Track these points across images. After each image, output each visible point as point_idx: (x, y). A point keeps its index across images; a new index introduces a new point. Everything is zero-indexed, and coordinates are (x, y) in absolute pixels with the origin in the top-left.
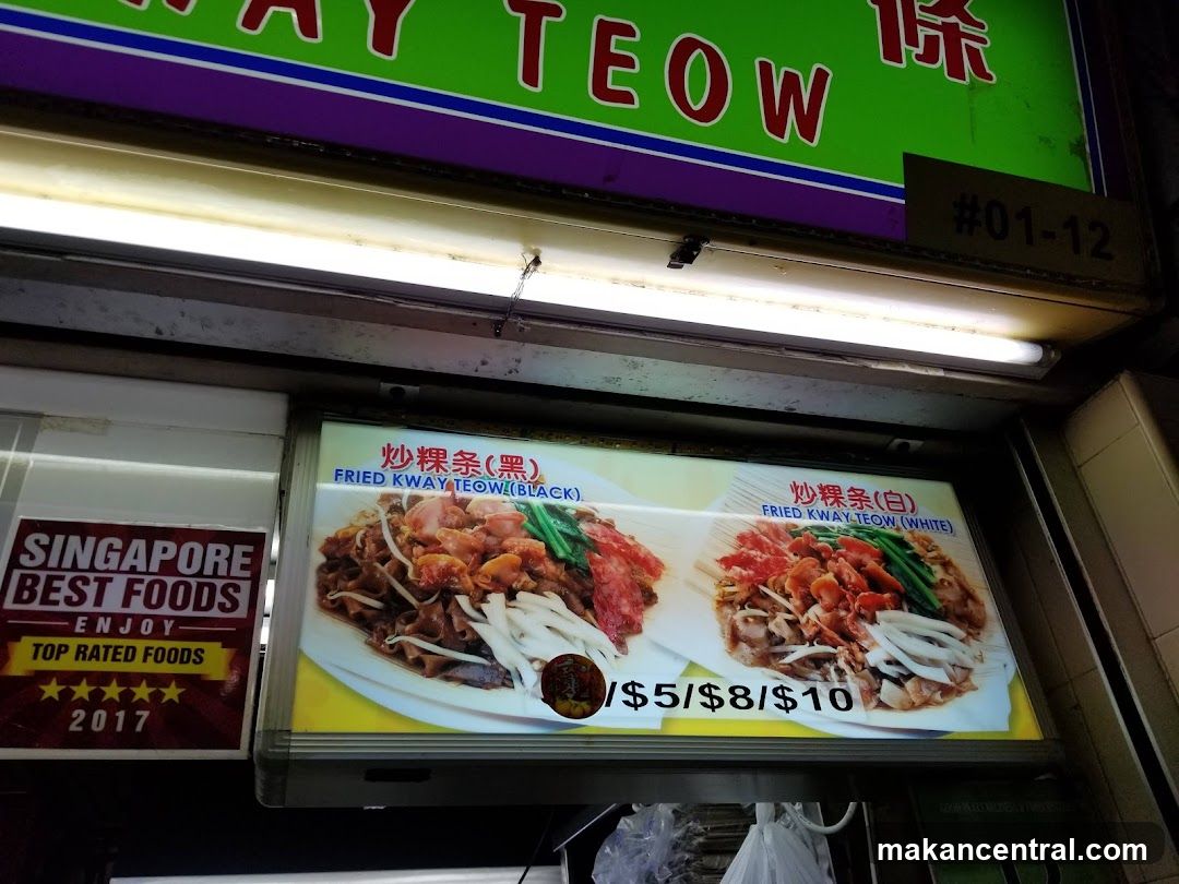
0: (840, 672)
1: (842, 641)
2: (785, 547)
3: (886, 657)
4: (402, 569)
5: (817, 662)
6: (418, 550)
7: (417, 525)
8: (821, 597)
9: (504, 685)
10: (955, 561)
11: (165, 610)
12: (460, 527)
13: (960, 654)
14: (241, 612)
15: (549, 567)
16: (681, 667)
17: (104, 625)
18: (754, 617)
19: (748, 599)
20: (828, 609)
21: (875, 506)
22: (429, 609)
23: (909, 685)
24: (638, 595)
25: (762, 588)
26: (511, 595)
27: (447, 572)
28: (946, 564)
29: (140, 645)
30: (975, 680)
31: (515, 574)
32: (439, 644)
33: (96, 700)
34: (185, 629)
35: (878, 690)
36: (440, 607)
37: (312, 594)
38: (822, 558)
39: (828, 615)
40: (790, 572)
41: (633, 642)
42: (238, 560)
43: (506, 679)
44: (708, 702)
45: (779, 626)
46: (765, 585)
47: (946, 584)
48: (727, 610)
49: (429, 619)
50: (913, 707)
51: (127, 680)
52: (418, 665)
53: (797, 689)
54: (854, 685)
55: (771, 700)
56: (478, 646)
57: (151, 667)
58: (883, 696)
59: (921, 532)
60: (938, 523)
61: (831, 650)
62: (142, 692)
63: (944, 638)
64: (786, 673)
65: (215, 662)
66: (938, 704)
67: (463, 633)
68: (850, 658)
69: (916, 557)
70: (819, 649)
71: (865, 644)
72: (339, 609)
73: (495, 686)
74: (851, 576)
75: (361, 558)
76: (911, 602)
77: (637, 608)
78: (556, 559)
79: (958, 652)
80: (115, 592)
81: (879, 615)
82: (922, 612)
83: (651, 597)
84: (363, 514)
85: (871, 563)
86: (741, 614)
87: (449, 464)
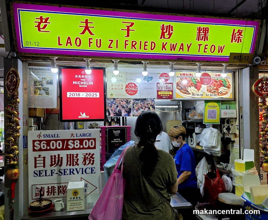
0: (216, 93)
1: (217, 90)
3: (220, 91)
4: (182, 85)
5: (214, 92)
11: (167, 89)
14: (172, 89)
15: (193, 84)
16: (203, 92)
17: (164, 91)
19: (209, 86)
20: (216, 87)
23: (222, 94)
25: (211, 85)
26: (190, 87)
27: (185, 85)
28: (228, 82)
29: (166, 92)
30: (228, 93)
31: (191, 85)
32: (185, 91)
33: (164, 96)
34: (169, 91)
37: (176, 87)
40: (213, 84)
41: (199, 91)
42: (171, 85)
43: (190, 94)
45: (212, 89)
47: (228, 84)
48: (207, 88)
49: (184, 89)
50: (222, 95)
51: (166, 94)
52: (184, 93)
56: (188, 91)
57: (167, 94)
58: (219, 95)
59: (227, 79)
60: (229, 78)
62: (167, 95)
63: (226, 89)
64: (211, 93)
65: (171, 93)
66: (224, 95)
69: (226, 82)
70: (215, 91)
72: (178, 89)
74: (219, 84)
75: (179, 84)
76: (224, 86)
77: (200, 88)
78: (194, 84)
79: (227, 90)
80: (164, 88)
81: (221, 87)
82: (225, 87)
83: (201, 87)
84: (179, 80)
85: (221, 82)
86: (209, 88)
87: (185, 75)
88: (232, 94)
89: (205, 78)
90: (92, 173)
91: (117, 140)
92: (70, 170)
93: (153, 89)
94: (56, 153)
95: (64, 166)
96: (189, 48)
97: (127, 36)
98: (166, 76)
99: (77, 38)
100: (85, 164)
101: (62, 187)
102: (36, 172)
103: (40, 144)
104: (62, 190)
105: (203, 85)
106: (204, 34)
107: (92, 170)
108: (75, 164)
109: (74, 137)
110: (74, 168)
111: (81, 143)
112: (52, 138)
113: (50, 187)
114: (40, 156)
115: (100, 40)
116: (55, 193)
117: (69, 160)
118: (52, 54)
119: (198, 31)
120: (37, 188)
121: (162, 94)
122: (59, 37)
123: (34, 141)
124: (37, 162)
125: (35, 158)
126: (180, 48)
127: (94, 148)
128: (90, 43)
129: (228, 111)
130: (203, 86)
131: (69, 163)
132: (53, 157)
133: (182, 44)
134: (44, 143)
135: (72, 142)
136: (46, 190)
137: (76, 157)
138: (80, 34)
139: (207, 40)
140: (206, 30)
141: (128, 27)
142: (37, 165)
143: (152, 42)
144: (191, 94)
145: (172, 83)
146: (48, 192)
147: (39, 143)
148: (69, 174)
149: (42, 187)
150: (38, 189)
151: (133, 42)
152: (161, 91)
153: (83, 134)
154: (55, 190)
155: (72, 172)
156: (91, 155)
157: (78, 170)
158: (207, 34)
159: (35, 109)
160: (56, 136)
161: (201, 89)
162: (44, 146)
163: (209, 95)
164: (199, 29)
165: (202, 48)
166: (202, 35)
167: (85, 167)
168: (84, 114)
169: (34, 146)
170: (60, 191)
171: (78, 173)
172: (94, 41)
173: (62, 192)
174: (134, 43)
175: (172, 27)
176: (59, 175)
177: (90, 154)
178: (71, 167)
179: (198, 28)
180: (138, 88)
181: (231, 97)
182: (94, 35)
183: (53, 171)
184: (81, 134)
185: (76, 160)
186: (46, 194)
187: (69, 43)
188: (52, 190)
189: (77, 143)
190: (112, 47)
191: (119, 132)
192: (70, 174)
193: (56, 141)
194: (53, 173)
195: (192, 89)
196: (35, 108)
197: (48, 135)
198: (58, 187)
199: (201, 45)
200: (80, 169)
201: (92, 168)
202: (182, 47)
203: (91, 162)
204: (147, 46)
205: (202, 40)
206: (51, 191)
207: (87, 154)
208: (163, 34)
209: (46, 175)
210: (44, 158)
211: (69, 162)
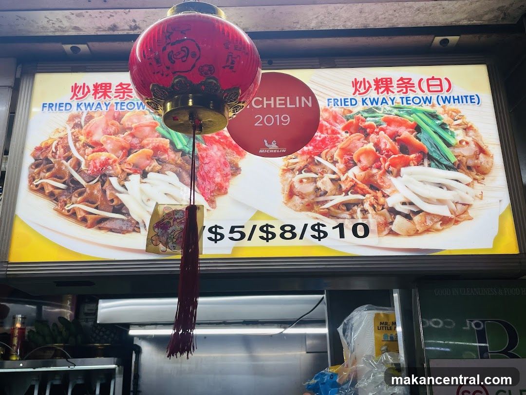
0: (364, 212)
1: (370, 191)
2: (339, 127)
3: (403, 200)
4: (78, 164)
5: (349, 206)
6: (90, 150)
7: (89, 134)
8: (359, 161)
9: (134, 231)
10: (475, 126)
12: (115, 134)
13: (463, 194)
15: (171, 155)
16: (251, 214)
18: (308, 178)
19: (306, 166)
20: (364, 169)
21: (418, 90)
22: (92, 188)
23: (417, 219)
24: (228, 170)
25: (317, 158)
26: (144, 175)
27: (105, 164)
28: (467, 129)
30: (471, 212)
31: (148, 162)
32: (97, 208)
35: (392, 223)
36: (99, 185)
37: (26, 182)
38: (366, 132)
39: (363, 173)
40: (340, 145)
41: (220, 200)
43: (135, 227)
44: (265, 235)
45: (325, 183)
46: (320, 156)
47: (464, 143)
48: (289, 175)
49: (92, 194)
50: (417, 233)
52: (84, 220)
53: (329, 224)
54: (372, 221)
55: (309, 232)
56: (120, 208)
58: (394, 227)
59: (452, 106)
60: (468, 98)
61: (361, 197)
63: (453, 184)
64: (324, 214)
66: (438, 230)
67: (112, 201)
68: (373, 202)
69: (443, 126)
70: (351, 197)
71: (387, 192)
73: (128, 232)
74: (386, 142)
75: (55, 158)
76: (431, 158)
77: (226, 177)
78: (176, 150)
81: (403, 170)
82: (440, 165)
83: (236, 170)
84: (58, 131)
85: (405, 133)
86: (298, 177)
87: (113, 93)
105: (249, 156)
130: (249, 162)
161: (235, 185)
181: (509, 247)
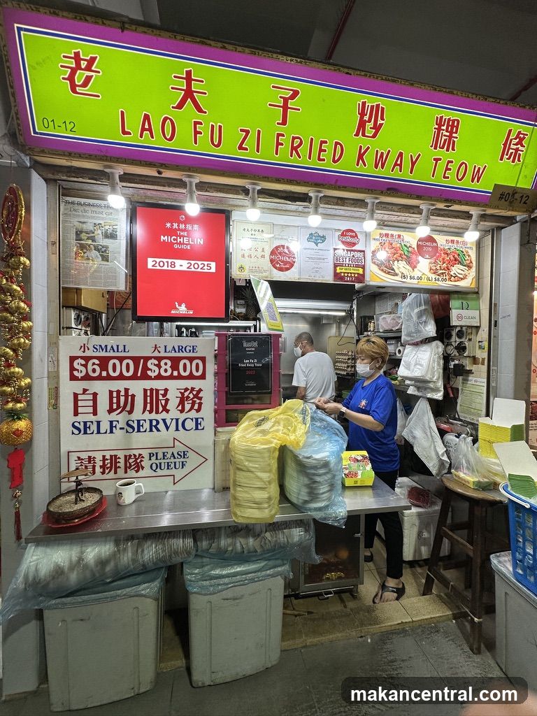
0: (446, 275)
1: (447, 270)
2: (442, 252)
3: (454, 273)
5: (442, 273)
8: (446, 262)
10: (471, 255)
11: (354, 263)
14: (363, 264)
15: (404, 256)
17: (347, 265)
19: (434, 262)
23: (456, 277)
26: (398, 261)
28: (469, 256)
29: (352, 268)
30: (467, 277)
31: (399, 257)
32: (388, 269)
33: (348, 276)
34: (357, 266)
35: (451, 278)
37: (371, 260)
38: (448, 254)
39: (446, 265)
40: (442, 257)
41: (415, 269)
42: (362, 255)
43: (397, 275)
45: (438, 267)
46: (437, 260)
47: (468, 260)
50: (456, 281)
51: (351, 273)
52: (385, 272)
54: (447, 277)
56: (393, 270)
57: (353, 271)
62: (353, 275)
63: (464, 270)
64: (438, 275)
65: (361, 271)
66: (460, 281)
68: (448, 273)
69: (464, 255)
70: (444, 271)
71: (451, 270)
72: (374, 263)
73: (395, 276)
74: (452, 258)
76: (461, 263)
77: (416, 264)
79: (466, 272)
80: (347, 260)
81: (455, 265)
82: (462, 265)
83: (419, 262)
84: (377, 247)
85: (456, 256)
86: (432, 265)
87: (389, 237)
88: (474, 280)
89: (426, 246)
90: (197, 428)
91: (250, 363)
92: (151, 421)
93: (326, 260)
94: (120, 385)
95: (138, 414)
96: (413, 164)
97: (281, 122)
98: (352, 237)
99: (166, 119)
100: (182, 411)
101: (133, 457)
102: (76, 424)
103: (85, 366)
104: (132, 464)
105: (422, 258)
106: (448, 134)
107: (197, 424)
108: (161, 409)
109: (159, 352)
110: (159, 417)
111: (175, 366)
112: (112, 354)
113: (108, 457)
114: (85, 391)
115: (220, 127)
116: (118, 469)
117: (149, 401)
118: (107, 157)
119: (437, 127)
120: (79, 458)
121: (343, 271)
122: (122, 113)
123: (72, 359)
124: (80, 403)
125: (76, 395)
126: (396, 164)
127: (203, 377)
128: (196, 133)
129: (465, 313)
130: (422, 260)
131: (148, 408)
132: (115, 395)
133: (401, 155)
134: (94, 364)
135: (156, 362)
136: (99, 463)
137: (164, 395)
138: (173, 107)
139: (453, 149)
140: (453, 126)
141: (286, 100)
142: (80, 410)
143: (337, 143)
144: (400, 275)
145: (364, 251)
146: (103, 467)
147: (83, 362)
148: (148, 430)
149: (90, 457)
150: (82, 459)
151: (294, 138)
152: (341, 265)
153: (179, 346)
154: (119, 462)
155: (156, 427)
156: (195, 393)
157: (168, 422)
158: (454, 135)
159: (78, 291)
160: (121, 348)
161: (419, 266)
162: (94, 371)
163: (434, 279)
164: (440, 122)
165: (442, 166)
166: (445, 136)
167: (182, 417)
168: (183, 305)
169: (72, 369)
170: (128, 465)
171: (167, 428)
172: (204, 129)
173: (133, 467)
174: (297, 142)
175: (383, 109)
176: (127, 432)
177: (193, 389)
178: (154, 416)
179: (437, 117)
180: (296, 256)
181: (473, 286)
182: (205, 113)
183: (114, 424)
184: (174, 347)
185: (163, 402)
186: (98, 470)
187: (146, 130)
188: (111, 463)
189: (167, 366)
190: (246, 149)
191: (255, 344)
192: (151, 430)
193: (121, 359)
194: (114, 428)
195: (401, 266)
196: (77, 289)
197: (103, 347)
198: (126, 456)
199: (440, 159)
200: (172, 419)
201: (197, 419)
202: (399, 162)
203: (196, 407)
204: (325, 151)
205: (443, 148)
206: (109, 465)
207: (186, 390)
208: (362, 125)
209: (99, 432)
210: (95, 395)
211: (149, 405)
